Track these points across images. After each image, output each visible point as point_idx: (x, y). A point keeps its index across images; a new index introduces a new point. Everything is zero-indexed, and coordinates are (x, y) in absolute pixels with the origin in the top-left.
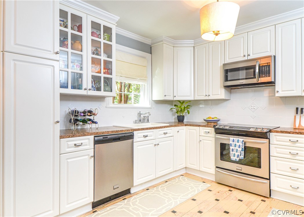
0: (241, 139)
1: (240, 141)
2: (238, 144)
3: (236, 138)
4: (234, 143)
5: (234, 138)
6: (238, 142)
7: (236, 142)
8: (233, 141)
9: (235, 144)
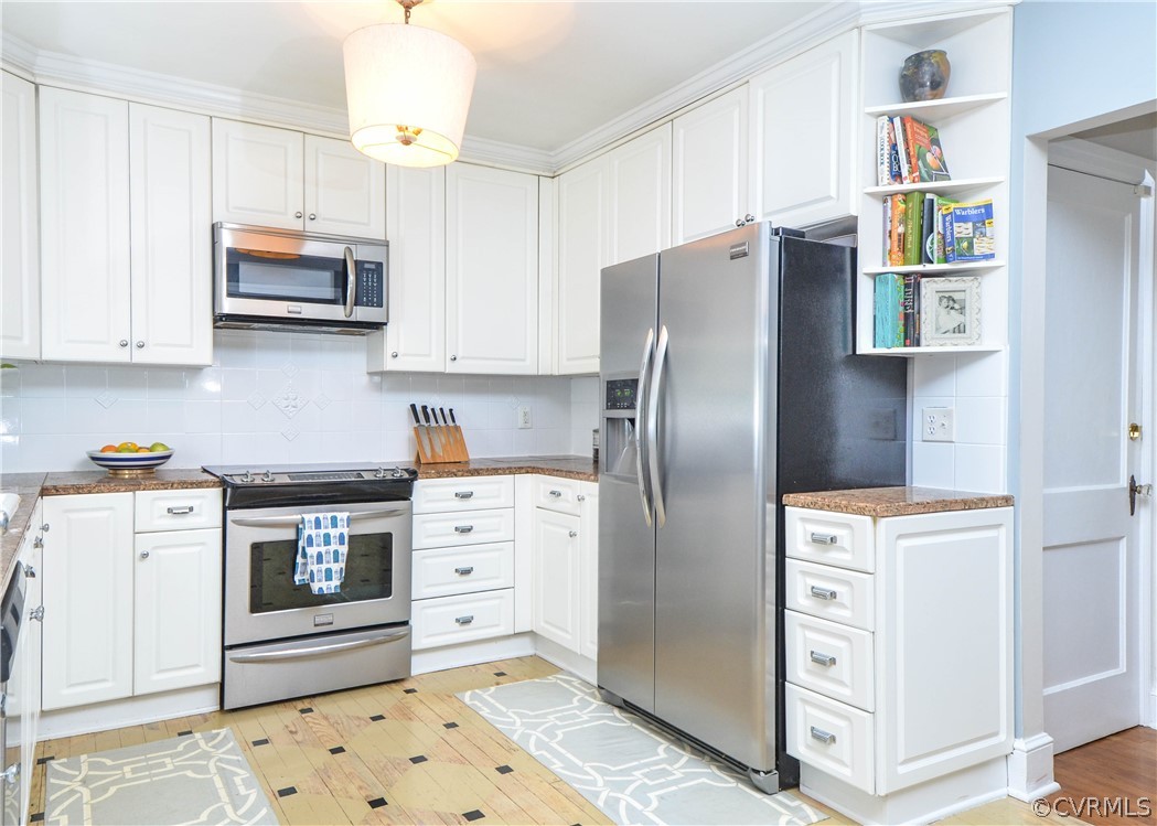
0: (343, 513)
1: (342, 520)
2: (334, 532)
3: (324, 513)
4: (322, 531)
5: (317, 515)
6: (335, 525)
7: (326, 527)
8: (318, 524)
9: (327, 536)
